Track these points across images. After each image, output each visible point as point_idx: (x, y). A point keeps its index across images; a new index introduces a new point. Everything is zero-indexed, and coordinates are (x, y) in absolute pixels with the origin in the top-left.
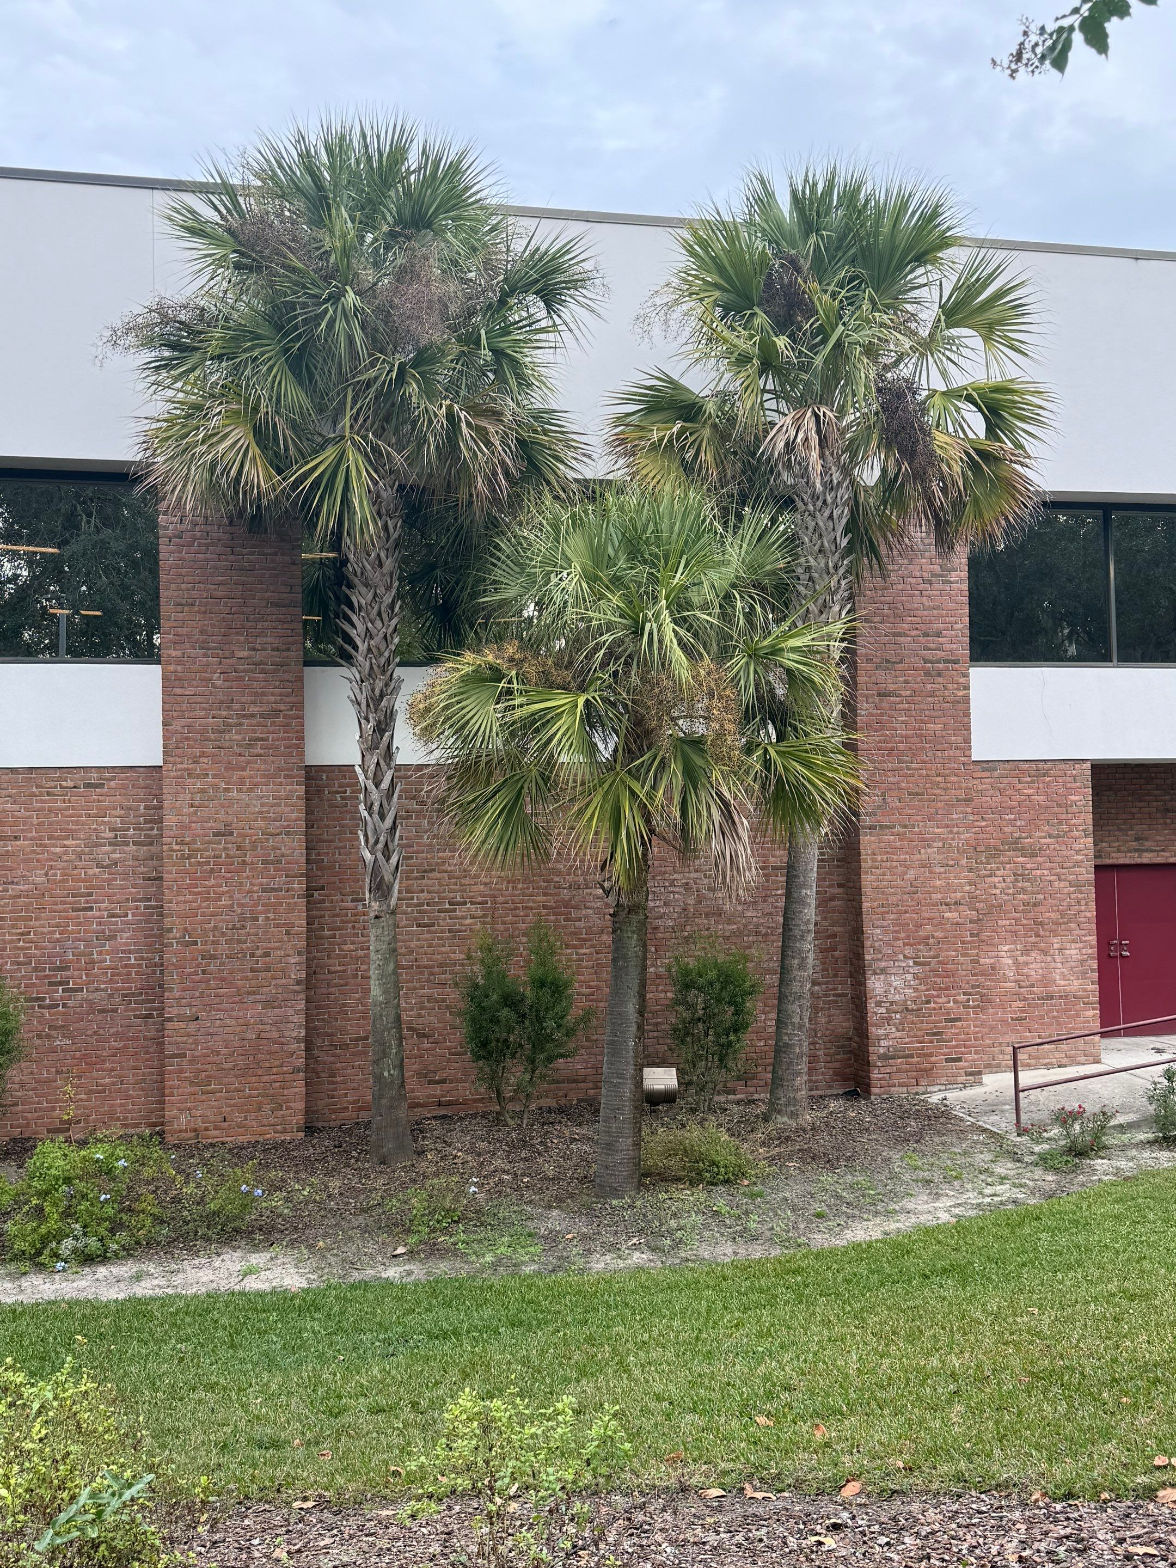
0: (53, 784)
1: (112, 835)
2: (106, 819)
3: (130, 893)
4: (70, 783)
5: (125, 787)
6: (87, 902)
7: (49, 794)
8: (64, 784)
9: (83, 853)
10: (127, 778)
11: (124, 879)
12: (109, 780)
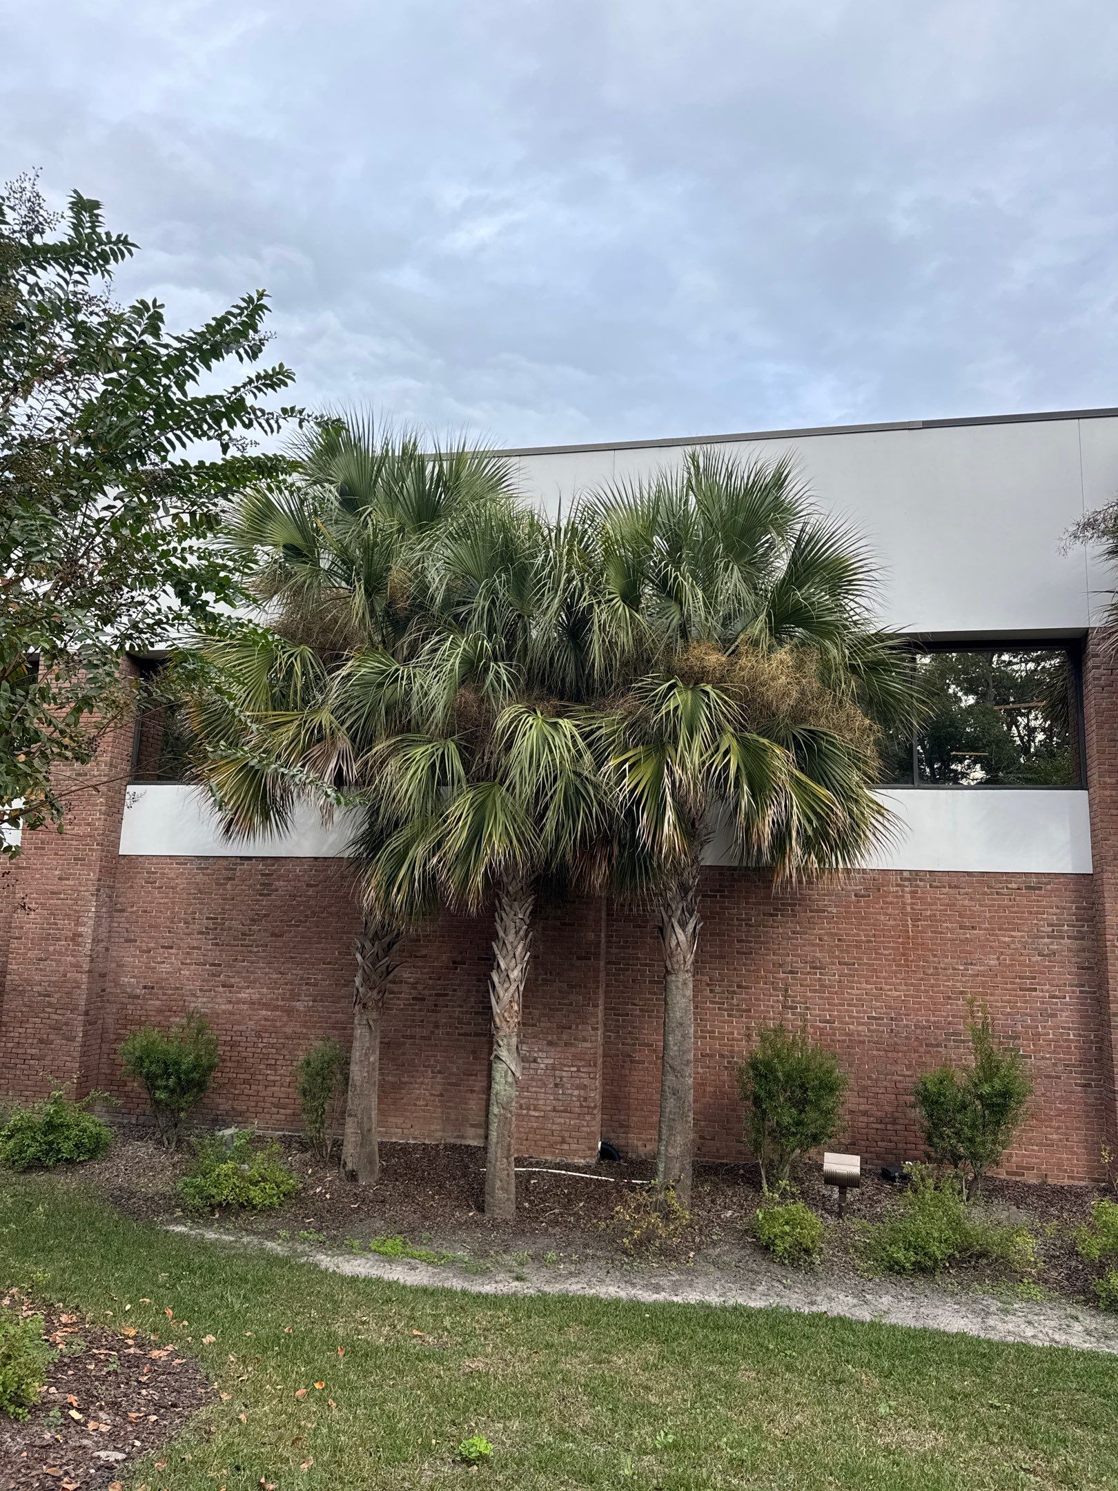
0: (1001, 885)
1: (1050, 929)
2: (1045, 916)
3: (1068, 979)
4: (1015, 886)
5: (1057, 890)
6: (1032, 984)
7: (998, 893)
8: (1010, 886)
9: (1026, 942)
10: (1060, 883)
11: (1062, 967)
12: (1047, 884)
